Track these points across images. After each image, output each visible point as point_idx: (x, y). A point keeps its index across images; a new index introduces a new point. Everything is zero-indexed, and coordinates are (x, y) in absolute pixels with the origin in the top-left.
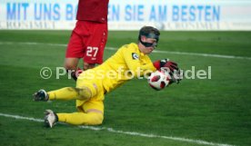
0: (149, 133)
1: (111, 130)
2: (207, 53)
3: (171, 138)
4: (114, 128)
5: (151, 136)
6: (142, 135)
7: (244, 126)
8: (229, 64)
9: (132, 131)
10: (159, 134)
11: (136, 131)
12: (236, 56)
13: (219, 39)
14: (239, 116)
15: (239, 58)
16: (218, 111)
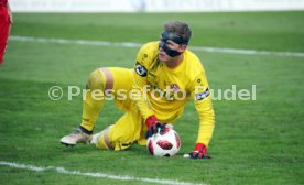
0: (123, 174)
1: (61, 170)
2: (214, 45)
3: (157, 181)
4: (65, 166)
5: (126, 178)
6: (112, 177)
7: (270, 161)
8: (247, 63)
9: (94, 171)
10: (137, 175)
11: (102, 171)
12: (260, 50)
13: (232, 24)
14: (265, 144)
15: (263, 53)
16: (230, 138)
